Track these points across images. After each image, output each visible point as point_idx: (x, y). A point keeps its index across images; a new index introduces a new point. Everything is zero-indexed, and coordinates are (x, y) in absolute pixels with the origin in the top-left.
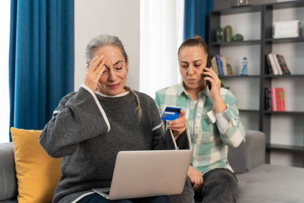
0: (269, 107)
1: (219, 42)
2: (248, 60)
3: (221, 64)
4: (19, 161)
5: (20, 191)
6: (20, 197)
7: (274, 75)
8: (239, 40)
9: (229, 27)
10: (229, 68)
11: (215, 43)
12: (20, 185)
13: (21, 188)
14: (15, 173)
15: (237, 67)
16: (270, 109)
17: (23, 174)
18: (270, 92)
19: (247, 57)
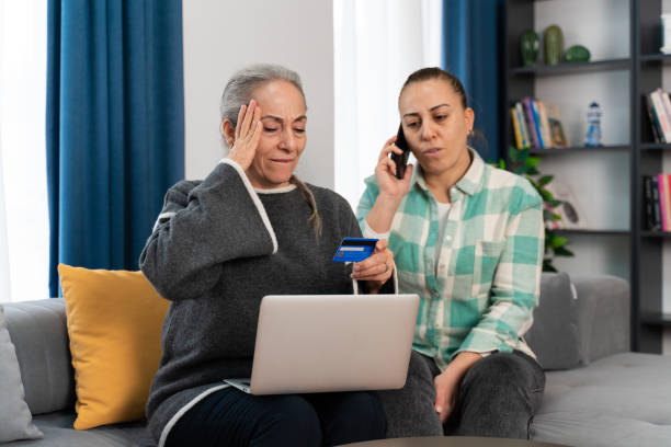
0: (655, 223)
1: (530, 66)
2: (602, 109)
3: (537, 119)
4: (76, 332)
5: (80, 392)
6: (81, 404)
7: (665, 143)
8: (579, 61)
9: (556, 30)
10: (556, 129)
11: (520, 70)
12: (80, 380)
13: (82, 387)
14: (69, 357)
15: (577, 128)
16: (658, 226)
17: (85, 359)
18: (656, 186)
19: (598, 101)
